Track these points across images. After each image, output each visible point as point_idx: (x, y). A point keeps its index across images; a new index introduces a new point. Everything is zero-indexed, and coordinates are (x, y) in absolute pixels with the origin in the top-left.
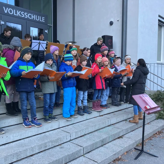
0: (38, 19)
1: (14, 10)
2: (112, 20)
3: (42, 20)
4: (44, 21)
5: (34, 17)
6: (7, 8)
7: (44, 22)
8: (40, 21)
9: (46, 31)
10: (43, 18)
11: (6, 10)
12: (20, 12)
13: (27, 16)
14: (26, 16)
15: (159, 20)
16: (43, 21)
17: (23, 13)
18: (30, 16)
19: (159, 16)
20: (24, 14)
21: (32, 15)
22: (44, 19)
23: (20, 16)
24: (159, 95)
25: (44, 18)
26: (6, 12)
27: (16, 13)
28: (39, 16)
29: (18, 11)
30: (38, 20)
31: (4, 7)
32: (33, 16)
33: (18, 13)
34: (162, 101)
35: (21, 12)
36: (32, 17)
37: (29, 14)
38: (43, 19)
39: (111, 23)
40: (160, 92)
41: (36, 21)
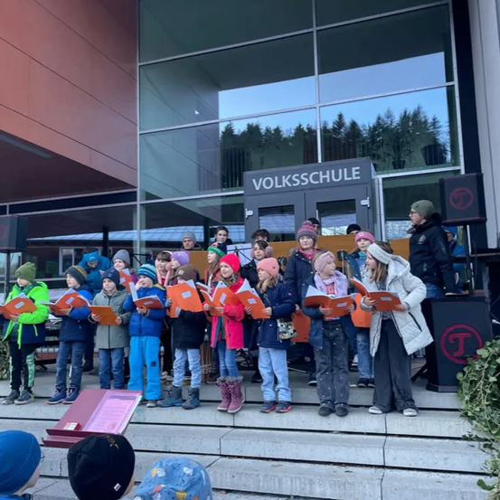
0: (337, 178)
1: (276, 178)
4: (356, 175)
5: (328, 176)
6: (261, 179)
8: (346, 179)
9: (365, 202)
10: (354, 169)
11: (257, 183)
12: (289, 176)
13: (307, 180)
14: (304, 181)
16: (354, 178)
17: (296, 177)
18: (316, 178)
20: (299, 178)
21: (321, 173)
22: (356, 171)
23: (290, 185)
25: (358, 168)
26: (257, 188)
27: (280, 183)
28: (340, 170)
29: (284, 177)
30: (340, 179)
31: (254, 180)
32: (324, 174)
33: (285, 181)
35: (291, 178)
36: (322, 177)
37: (313, 174)
38: (354, 173)
41: (333, 185)
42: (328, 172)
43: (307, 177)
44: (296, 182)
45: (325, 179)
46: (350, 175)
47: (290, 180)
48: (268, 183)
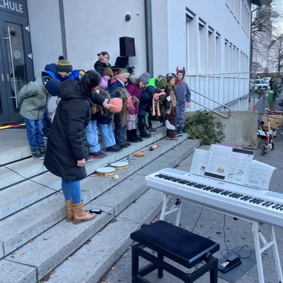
0: (13, 8)
2: (129, 13)
3: (18, 9)
4: (21, 10)
5: (7, 4)
7: (22, 12)
8: (17, 10)
9: (27, 29)
10: (20, 5)
15: (187, 16)
18: (2, 3)
19: (187, 9)
22: (21, 7)
24: (199, 116)
25: (21, 5)
28: (13, 3)
32: (6, 2)
34: (203, 123)
36: (5, 4)
38: (20, 8)
39: (128, 18)
40: (201, 113)
41: (10, 12)
42: (7, 1)
45: (6, 6)
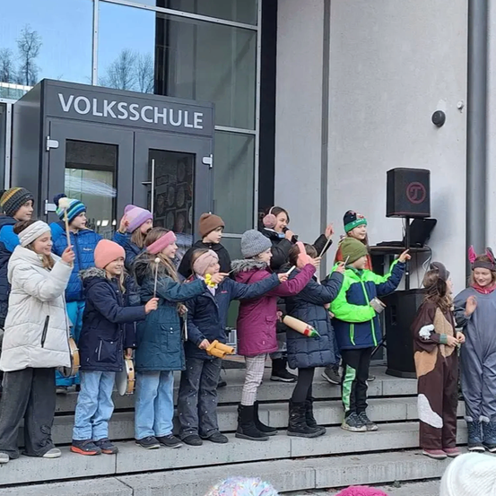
1: (95, 100)
2: (442, 107)
5: (164, 116)
6: (72, 97)
7: (201, 127)
9: (208, 160)
10: (196, 114)
12: (114, 103)
13: (137, 115)
16: (196, 126)
17: (123, 107)
18: (150, 114)
20: (127, 108)
21: (156, 108)
22: (199, 117)
26: (66, 109)
27: (100, 109)
29: (106, 102)
30: (178, 124)
31: (61, 95)
36: (157, 115)
38: (196, 120)
41: (170, 130)
42: (165, 110)
43: (139, 110)
44: (123, 114)
45: (160, 119)
46: (191, 121)
47: (115, 109)
48: (82, 105)
